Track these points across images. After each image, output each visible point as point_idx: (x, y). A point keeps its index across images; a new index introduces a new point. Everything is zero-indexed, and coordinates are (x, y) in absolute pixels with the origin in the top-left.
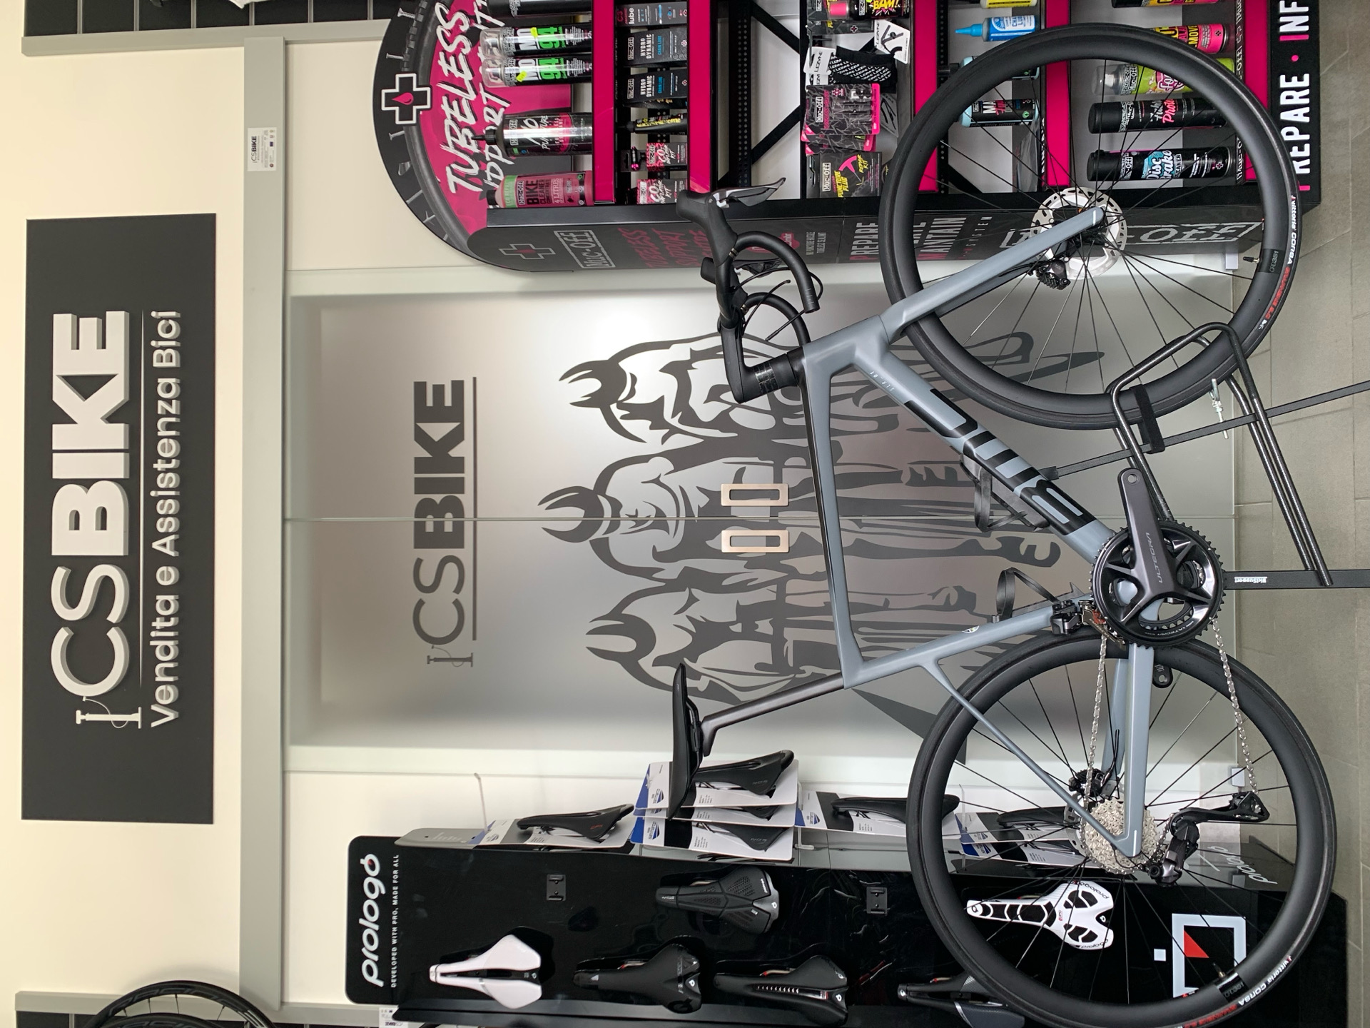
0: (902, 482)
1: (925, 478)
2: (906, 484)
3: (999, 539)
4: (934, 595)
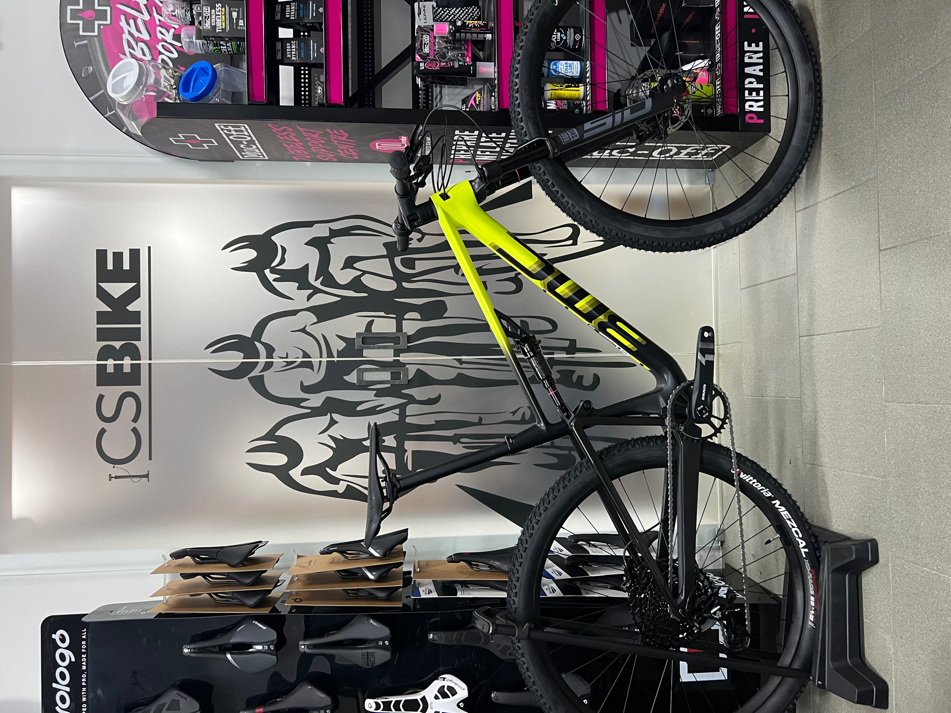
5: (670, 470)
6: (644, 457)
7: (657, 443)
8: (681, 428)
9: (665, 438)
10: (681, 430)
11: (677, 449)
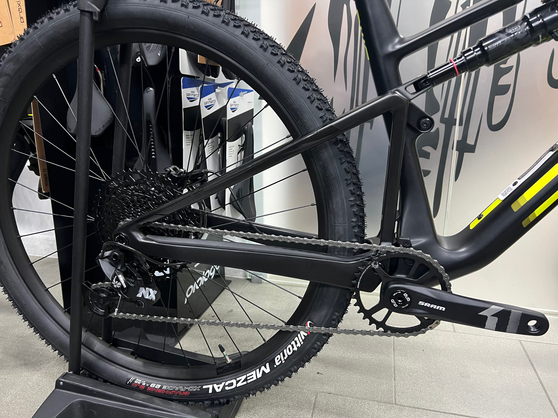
3: (438, 129)
5: (314, 241)
6: (334, 206)
7: (354, 227)
8: (375, 264)
9: (362, 240)
10: (373, 264)
11: (343, 255)
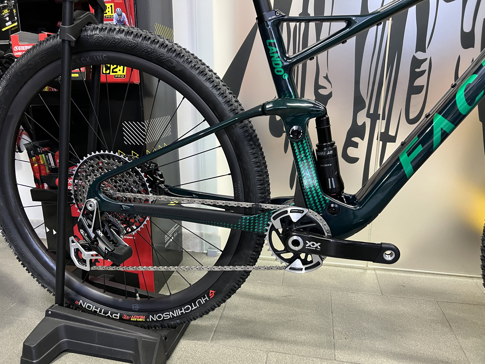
0: (416, 52)
1: (417, 70)
2: (414, 56)
3: (364, 123)
4: (326, 78)
